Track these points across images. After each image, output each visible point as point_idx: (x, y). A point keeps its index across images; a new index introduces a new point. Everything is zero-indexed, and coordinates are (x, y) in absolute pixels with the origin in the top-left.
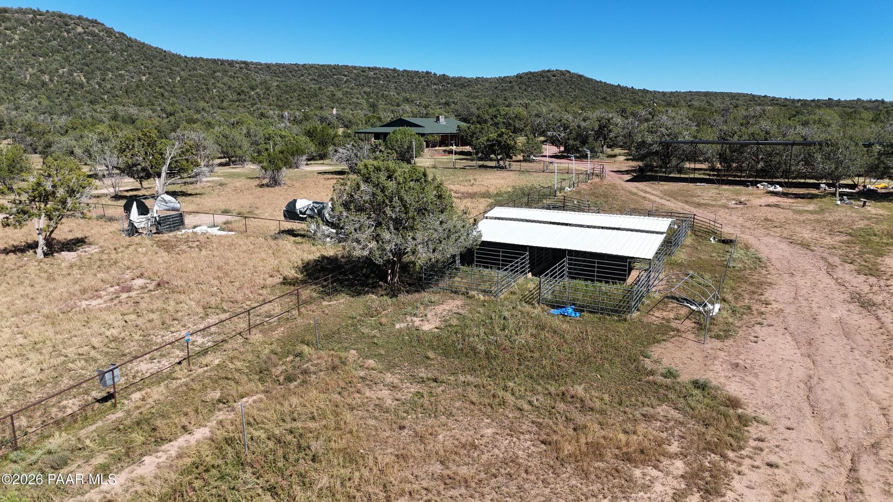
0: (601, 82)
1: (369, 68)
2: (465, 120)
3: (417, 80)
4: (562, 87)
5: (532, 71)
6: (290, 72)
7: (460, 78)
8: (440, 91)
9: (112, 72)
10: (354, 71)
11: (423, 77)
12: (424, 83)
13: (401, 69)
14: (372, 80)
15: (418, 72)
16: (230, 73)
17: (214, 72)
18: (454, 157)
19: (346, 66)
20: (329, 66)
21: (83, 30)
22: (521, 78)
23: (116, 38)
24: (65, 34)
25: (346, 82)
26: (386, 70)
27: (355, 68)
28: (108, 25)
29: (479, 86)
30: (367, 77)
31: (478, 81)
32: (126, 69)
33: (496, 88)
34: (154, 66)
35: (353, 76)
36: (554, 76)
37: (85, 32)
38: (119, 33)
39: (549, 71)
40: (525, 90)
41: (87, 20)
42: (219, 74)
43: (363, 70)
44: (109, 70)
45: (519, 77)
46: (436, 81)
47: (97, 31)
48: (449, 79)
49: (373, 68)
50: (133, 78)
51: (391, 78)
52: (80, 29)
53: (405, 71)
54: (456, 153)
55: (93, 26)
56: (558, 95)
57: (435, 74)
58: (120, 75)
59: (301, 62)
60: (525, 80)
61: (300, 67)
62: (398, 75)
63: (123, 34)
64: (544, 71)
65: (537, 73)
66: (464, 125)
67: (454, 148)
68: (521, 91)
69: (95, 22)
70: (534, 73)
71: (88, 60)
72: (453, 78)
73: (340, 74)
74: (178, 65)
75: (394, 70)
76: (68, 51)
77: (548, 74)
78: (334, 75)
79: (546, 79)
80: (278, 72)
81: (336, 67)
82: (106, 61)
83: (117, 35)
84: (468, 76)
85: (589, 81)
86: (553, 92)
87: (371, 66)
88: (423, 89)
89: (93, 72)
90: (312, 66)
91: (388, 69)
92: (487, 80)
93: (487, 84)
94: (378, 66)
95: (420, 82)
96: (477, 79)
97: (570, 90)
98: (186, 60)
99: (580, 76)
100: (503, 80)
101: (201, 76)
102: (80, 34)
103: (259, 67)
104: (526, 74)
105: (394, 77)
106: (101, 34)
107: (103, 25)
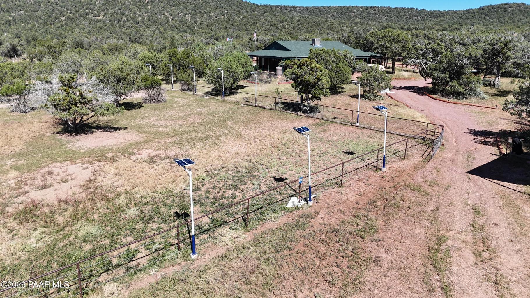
1: (371, 7)
6: (320, 11)
7: (435, 12)
8: (418, 21)
10: (361, 9)
11: (408, 12)
12: (408, 16)
15: (405, 8)
20: (344, 7)
25: (354, 16)
35: (359, 12)
43: (367, 8)
45: (481, 9)
46: (417, 14)
48: (427, 12)
50: (216, 17)
57: (417, 9)
58: (210, 16)
62: (390, 11)
72: (430, 11)
73: (351, 12)
78: (347, 12)
79: (503, 10)
80: (312, 12)
81: (349, 8)
88: (406, 20)
90: (334, 7)
93: (455, 15)
94: (377, 6)
95: (404, 15)
103: (302, 9)
104: (487, 7)
105: (387, 12)
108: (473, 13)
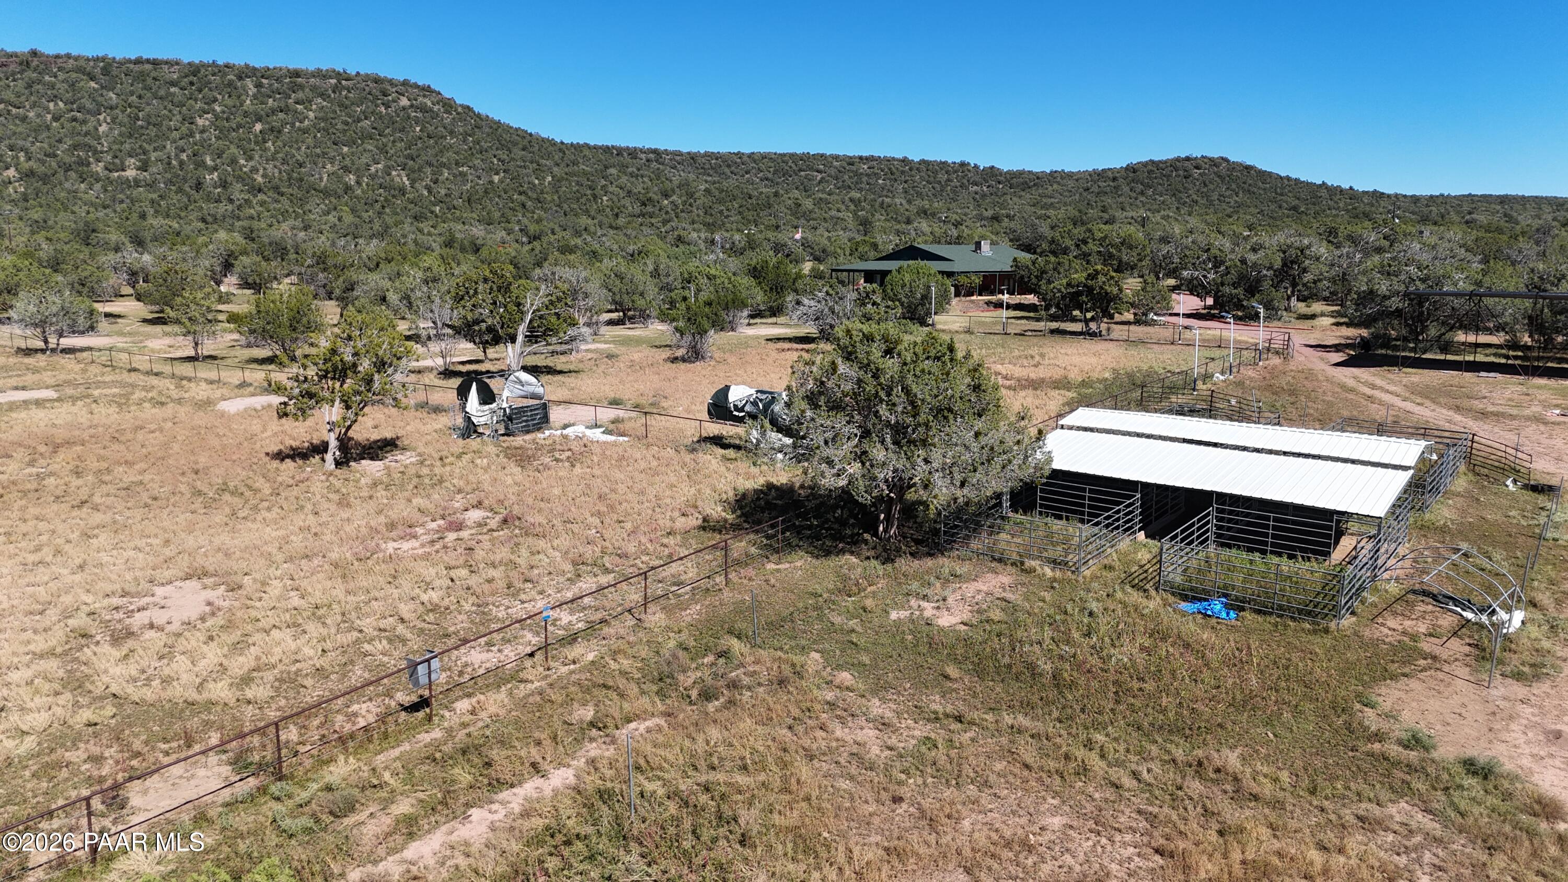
0: (1288, 178)
1: (861, 158)
2: (1028, 248)
3: (942, 177)
4: (1211, 187)
5: (1156, 158)
6: (729, 166)
7: (1021, 173)
8: (984, 196)
9: (449, 169)
10: (835, 163)
11: (956, 172)
12: (955, 182)
13: (917, 159)
14: (865, 179)
15: (945, 163)
16: (630, 170)
17: (606, 167)
18: (1005, 313)
19: (822, 155)
20: (792, 155)
21: (408, 103)
22: (1134, 171)
23: (458, 114)
24: (383, 109)
25: (820, 182)
26: (889, 160)
27: (836, 158)
28: (447, 94)
29: (1055, 186)
30: (856, 173)
31: (1054, 177)
32: (470, 164)
33: (1087, 189)
34: (513, 159)
35: (833, 172)
36: (1197, 168)
37: (412, 106)
38: (462, 106)
39: (1188, 159)
40: (1142, 193)
41: (416, 86)
42: (613, 171)
43: (850, 161)
44: (443, 165)
45: (1131, 169)
46: (977, 178)
47: (429, 103)
48: (1001, 174)
49: (867, 158)
50: (479, 178)
51: (898, 174)
52: (404, 102)
53: (923, 162)
54: (1009, 307)
55: (424, 96)
56: (1204, 201)
57: (976, 166)
58: (461, 173)
59: (747, 151)
60: (1142, 175)
61: (745, 158)
62: (911, 169)
63: (468, 107)
64: (1178, 159)
65: (1166, 162)
66: (1024, 257)
67: (1006, 297)
68: (1134, 195)
69: (427, 90)
70: (1160, 162)
71: (413, 151)
72: (1009, 172)
73: (811, 169)
74: (549, 156)
75: (904, 161)
76: (385, 136)
77: (1187, 164)
78: (800, 170)
79: (1181, 173)
80: (707, 166)
81: (805, 157)
82: (441, 151)
83: (460, 110)
84: (1036, 169)
85: (1264, 176)
86: (1195, 197)
87: (864, 154)
88: (954, 192)
89: (420, 170)
90: (764, 156)
91: (894, 159)
92: (1070, 175)
93: (1071, 184)
94: (876, 154)
95: (949, 180)
96: (1053, 173)
97: (1228, 193)
98: (562, 148)
99: (1248, 168)
100: (1100, 175)
101: (585, 173)
102: (404, 108)
103: (678, 158)
104: (1145, 164)
105: (903, 172)
106: (436, 108)
107: (439, 93)
108: (1114, 179)
